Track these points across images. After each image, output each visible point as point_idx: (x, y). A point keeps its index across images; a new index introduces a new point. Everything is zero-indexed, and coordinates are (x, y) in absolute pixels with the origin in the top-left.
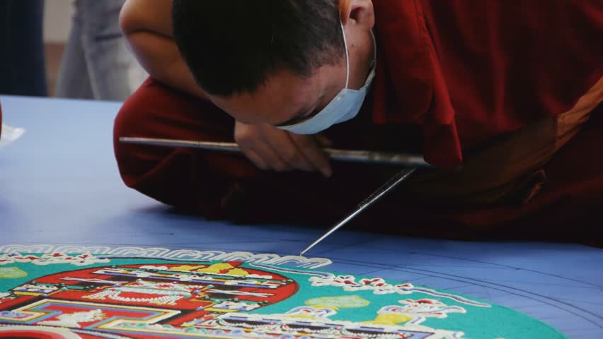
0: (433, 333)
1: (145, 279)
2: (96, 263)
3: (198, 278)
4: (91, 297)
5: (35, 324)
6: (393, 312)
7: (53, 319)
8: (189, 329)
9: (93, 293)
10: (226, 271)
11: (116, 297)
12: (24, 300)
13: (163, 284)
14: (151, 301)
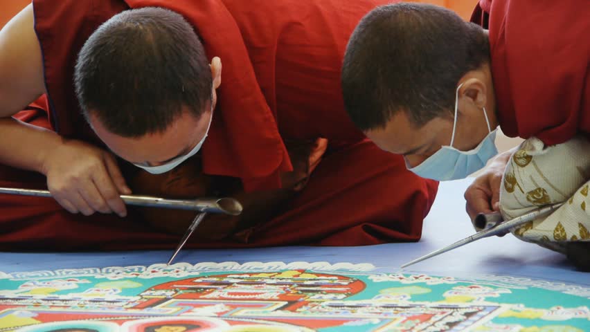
0: (499, 307)
1: (238, 283)
2: (189, 276)
3: (279, 281)
4: (207, 296)
5: (179, 315)
6: (456, 295)
7: (189, 311)
8: (305, 313)
9: (205, 294)
10: (298, 276)
11: (226, 296)
12: (155, 301)
13: (257, 286)
14: (257, 296)
